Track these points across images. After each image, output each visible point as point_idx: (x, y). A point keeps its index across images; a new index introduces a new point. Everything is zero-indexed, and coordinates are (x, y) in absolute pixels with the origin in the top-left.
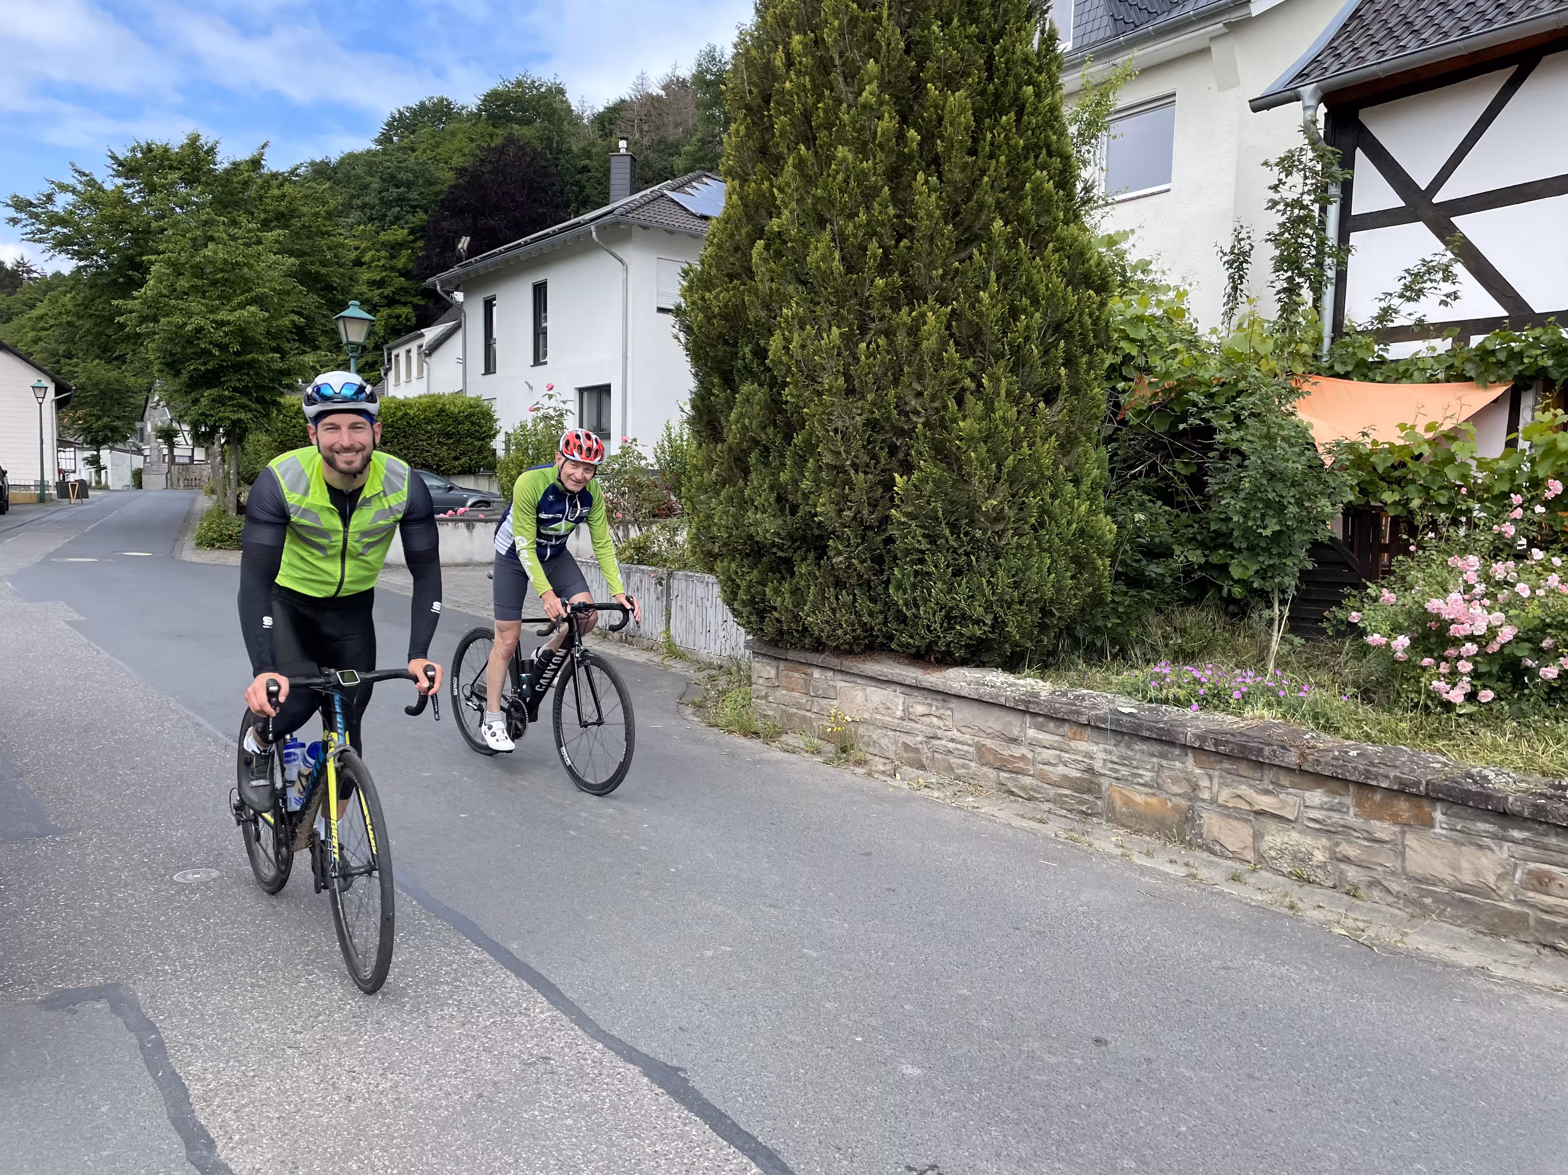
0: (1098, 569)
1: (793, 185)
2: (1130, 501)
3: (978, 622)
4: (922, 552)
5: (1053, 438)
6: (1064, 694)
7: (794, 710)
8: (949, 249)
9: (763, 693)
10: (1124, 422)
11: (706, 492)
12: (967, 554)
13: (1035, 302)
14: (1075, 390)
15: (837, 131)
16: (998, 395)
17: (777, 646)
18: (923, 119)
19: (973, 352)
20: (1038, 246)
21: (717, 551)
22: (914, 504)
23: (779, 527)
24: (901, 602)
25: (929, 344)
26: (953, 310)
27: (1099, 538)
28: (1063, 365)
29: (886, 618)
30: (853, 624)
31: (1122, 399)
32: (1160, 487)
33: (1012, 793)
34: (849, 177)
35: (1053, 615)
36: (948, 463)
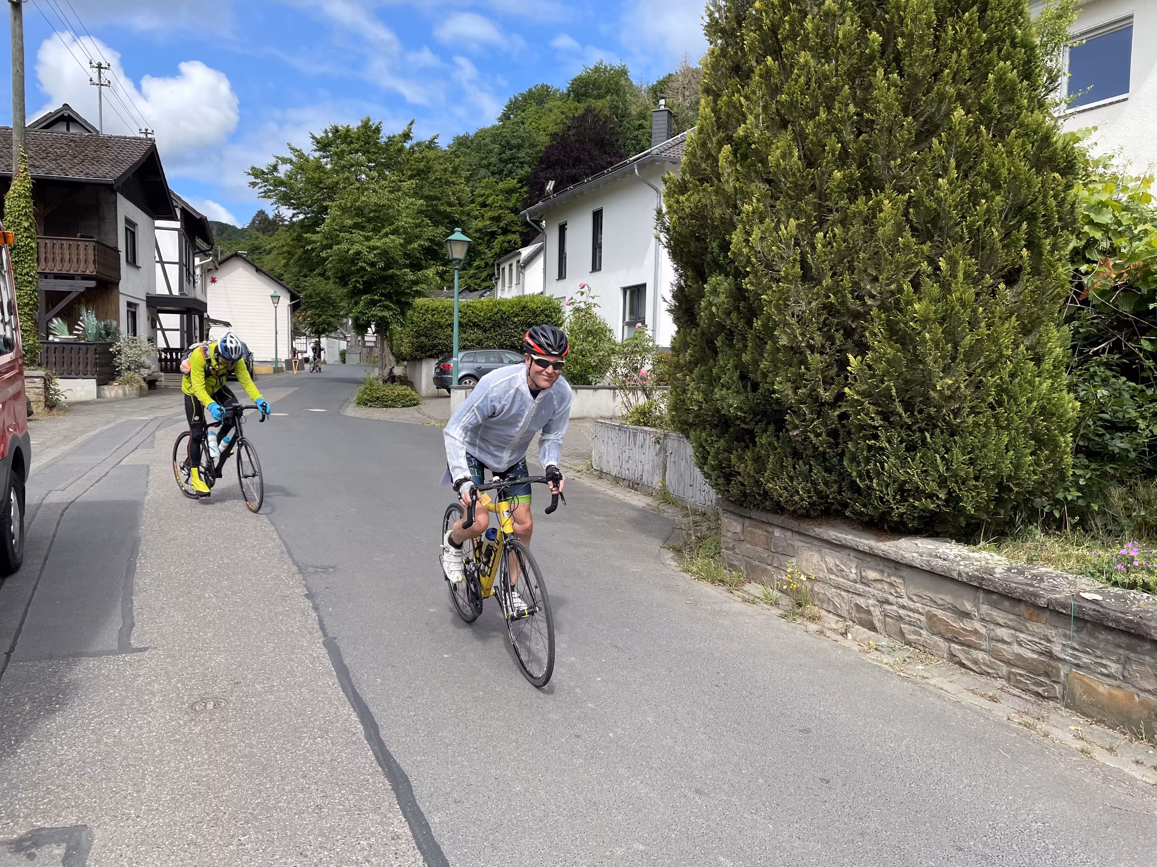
0: (1060, 447)
1: (759, 93)
2: (1093, 376)
3: (931, 496)
4: (876, 428)
5: (1014, 318)
6: (1021, 572)
7: (757, 563)
8: (908, 140)
9: (731, 545)
10: (1086, 302)
11: (681, 371)
12: (921, 431)
13: (996, 186)
14: (1036, 271)
15: (801, 40)
16: (955, 277)
17: (742, 505)
18: (885, 20)
19: (931, 238)
20: (1000, 134)
21: (691, 421)
22: (867, 383)
23: (742, 402)
24: (854, 474)
25: (885, 231)
26: (910, 197)
27: (1062, 416)
28: (1025, 246)
29: (840, 487)
30: (809, 492)
31: (1085, 280)
32: (1124, 363)
33: (963, 665)
34: (810, 79)
35: (1011, 490)
36: (902, 344)
